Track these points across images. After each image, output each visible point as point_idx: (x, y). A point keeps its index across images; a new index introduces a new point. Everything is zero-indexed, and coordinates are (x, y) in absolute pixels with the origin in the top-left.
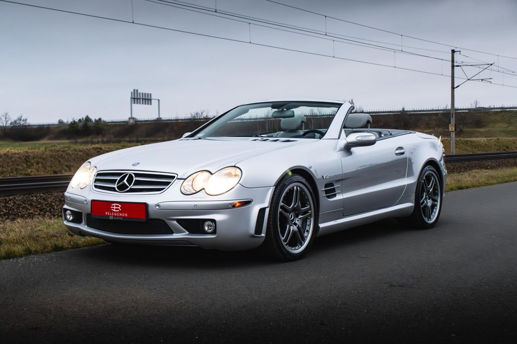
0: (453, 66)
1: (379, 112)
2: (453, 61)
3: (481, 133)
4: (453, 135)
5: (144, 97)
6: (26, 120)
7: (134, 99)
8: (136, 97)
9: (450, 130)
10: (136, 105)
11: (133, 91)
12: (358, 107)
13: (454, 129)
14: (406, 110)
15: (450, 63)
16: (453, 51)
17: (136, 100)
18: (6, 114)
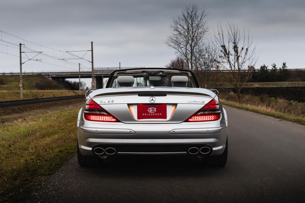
0: (21, 52)
2: (20, 49)
3: (4, 88)
4: (21, 89)
13: (22, 86)
16: (20, 44)
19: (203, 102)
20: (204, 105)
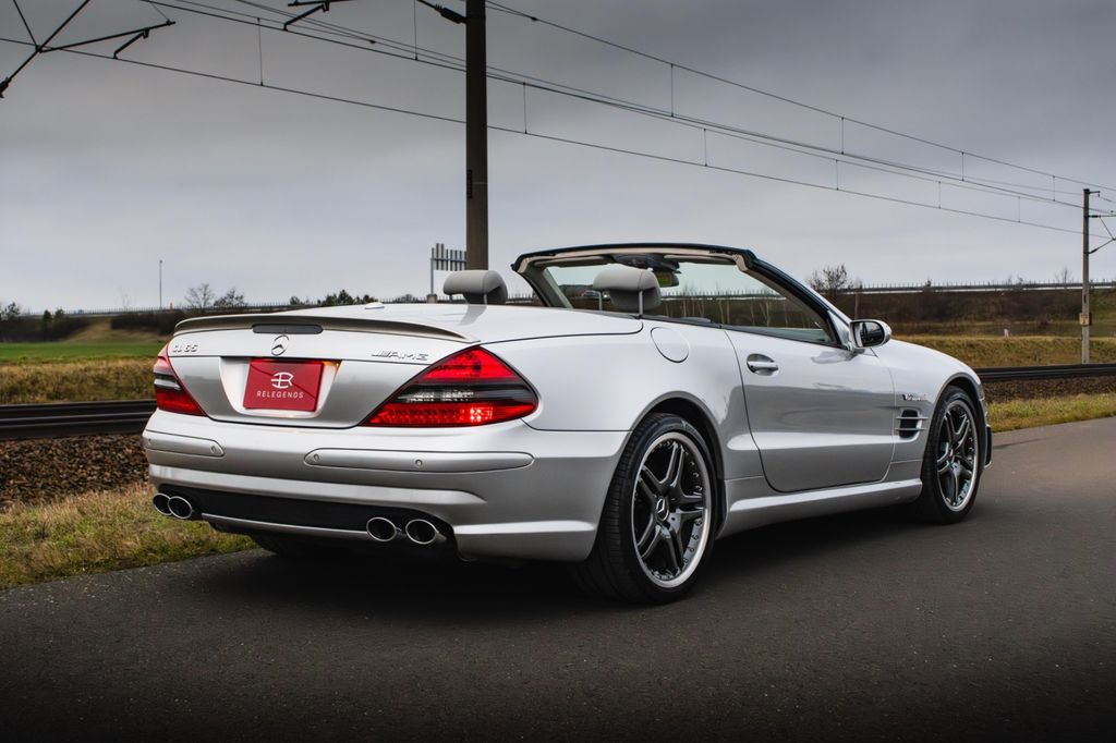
0: (1086, 217)
1: (890, 289)
2: (1086, 208)
4: (1086, 332)
5: (454, 258)
6: (241, 298)
7: (437, 260)
8: (440, 257)
9: (1081, 322)
10: (440, 271)
11: (435, 247)
12: (854, 280)
13: (1087, 322)
14: (932, 285)
15: (1082, 211)
16: (1087, 192)
17: (440, 263)
18: (206, 287)
19: (423, 357)
20: (423, 367)
